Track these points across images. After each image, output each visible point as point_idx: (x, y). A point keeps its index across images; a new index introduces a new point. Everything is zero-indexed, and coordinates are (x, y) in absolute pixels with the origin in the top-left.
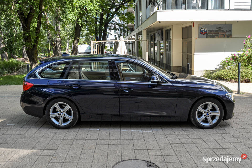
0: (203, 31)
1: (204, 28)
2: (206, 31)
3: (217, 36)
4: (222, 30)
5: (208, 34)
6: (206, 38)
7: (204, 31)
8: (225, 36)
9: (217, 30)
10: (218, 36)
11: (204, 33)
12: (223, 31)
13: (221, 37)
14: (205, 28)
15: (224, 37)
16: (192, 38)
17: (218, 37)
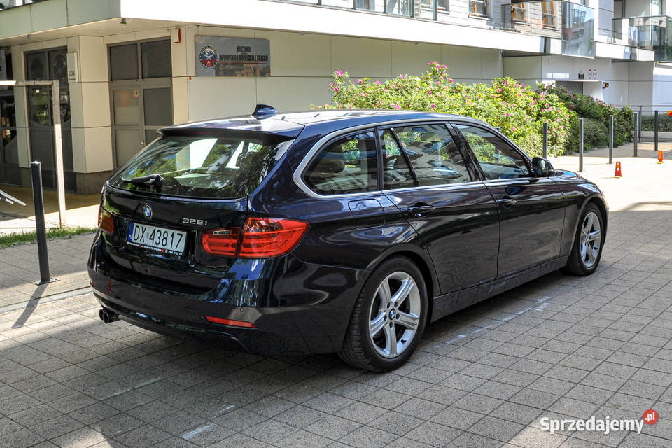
0: (209, 57)
1: (209, 47)
2: (215, 56)
3: (240, 71)
4: (249, 54)
5: (218, 65)
6: (216, 76)
7: (209, 55)
8: (258, 72)
9: (240, 53)
10: (243, 72)
11: (209, 62)
12: (251, 58)
13: (248, 75)
14: (211, 48)
15: (255, 75)
16: (170, 76)
17: (242, 76)
